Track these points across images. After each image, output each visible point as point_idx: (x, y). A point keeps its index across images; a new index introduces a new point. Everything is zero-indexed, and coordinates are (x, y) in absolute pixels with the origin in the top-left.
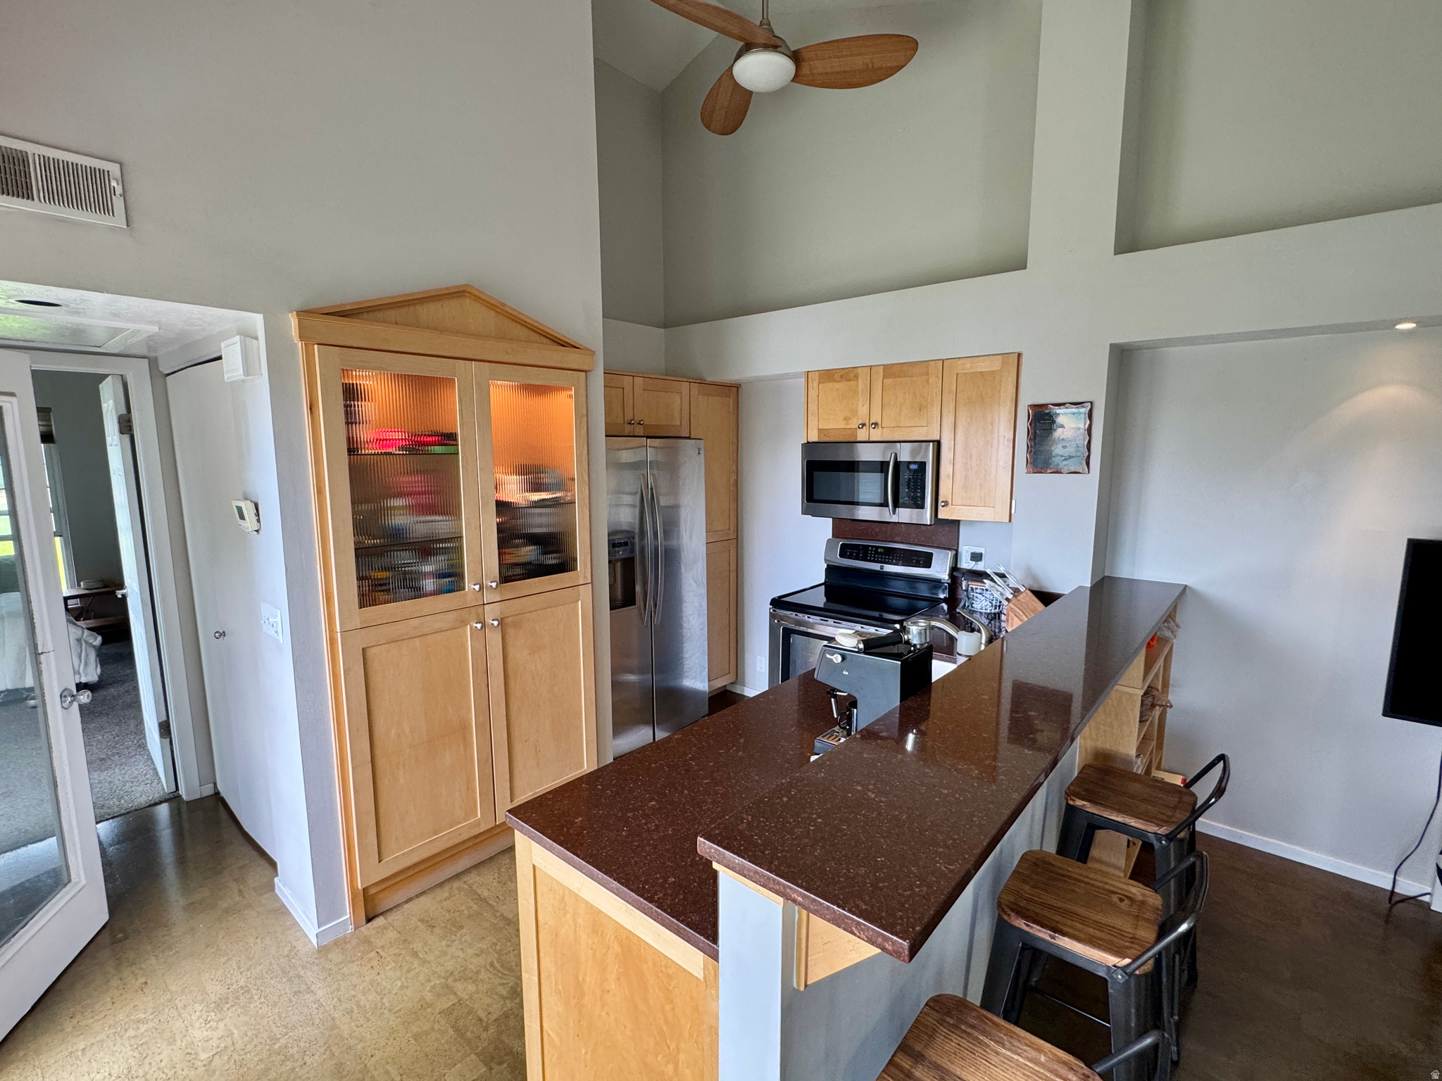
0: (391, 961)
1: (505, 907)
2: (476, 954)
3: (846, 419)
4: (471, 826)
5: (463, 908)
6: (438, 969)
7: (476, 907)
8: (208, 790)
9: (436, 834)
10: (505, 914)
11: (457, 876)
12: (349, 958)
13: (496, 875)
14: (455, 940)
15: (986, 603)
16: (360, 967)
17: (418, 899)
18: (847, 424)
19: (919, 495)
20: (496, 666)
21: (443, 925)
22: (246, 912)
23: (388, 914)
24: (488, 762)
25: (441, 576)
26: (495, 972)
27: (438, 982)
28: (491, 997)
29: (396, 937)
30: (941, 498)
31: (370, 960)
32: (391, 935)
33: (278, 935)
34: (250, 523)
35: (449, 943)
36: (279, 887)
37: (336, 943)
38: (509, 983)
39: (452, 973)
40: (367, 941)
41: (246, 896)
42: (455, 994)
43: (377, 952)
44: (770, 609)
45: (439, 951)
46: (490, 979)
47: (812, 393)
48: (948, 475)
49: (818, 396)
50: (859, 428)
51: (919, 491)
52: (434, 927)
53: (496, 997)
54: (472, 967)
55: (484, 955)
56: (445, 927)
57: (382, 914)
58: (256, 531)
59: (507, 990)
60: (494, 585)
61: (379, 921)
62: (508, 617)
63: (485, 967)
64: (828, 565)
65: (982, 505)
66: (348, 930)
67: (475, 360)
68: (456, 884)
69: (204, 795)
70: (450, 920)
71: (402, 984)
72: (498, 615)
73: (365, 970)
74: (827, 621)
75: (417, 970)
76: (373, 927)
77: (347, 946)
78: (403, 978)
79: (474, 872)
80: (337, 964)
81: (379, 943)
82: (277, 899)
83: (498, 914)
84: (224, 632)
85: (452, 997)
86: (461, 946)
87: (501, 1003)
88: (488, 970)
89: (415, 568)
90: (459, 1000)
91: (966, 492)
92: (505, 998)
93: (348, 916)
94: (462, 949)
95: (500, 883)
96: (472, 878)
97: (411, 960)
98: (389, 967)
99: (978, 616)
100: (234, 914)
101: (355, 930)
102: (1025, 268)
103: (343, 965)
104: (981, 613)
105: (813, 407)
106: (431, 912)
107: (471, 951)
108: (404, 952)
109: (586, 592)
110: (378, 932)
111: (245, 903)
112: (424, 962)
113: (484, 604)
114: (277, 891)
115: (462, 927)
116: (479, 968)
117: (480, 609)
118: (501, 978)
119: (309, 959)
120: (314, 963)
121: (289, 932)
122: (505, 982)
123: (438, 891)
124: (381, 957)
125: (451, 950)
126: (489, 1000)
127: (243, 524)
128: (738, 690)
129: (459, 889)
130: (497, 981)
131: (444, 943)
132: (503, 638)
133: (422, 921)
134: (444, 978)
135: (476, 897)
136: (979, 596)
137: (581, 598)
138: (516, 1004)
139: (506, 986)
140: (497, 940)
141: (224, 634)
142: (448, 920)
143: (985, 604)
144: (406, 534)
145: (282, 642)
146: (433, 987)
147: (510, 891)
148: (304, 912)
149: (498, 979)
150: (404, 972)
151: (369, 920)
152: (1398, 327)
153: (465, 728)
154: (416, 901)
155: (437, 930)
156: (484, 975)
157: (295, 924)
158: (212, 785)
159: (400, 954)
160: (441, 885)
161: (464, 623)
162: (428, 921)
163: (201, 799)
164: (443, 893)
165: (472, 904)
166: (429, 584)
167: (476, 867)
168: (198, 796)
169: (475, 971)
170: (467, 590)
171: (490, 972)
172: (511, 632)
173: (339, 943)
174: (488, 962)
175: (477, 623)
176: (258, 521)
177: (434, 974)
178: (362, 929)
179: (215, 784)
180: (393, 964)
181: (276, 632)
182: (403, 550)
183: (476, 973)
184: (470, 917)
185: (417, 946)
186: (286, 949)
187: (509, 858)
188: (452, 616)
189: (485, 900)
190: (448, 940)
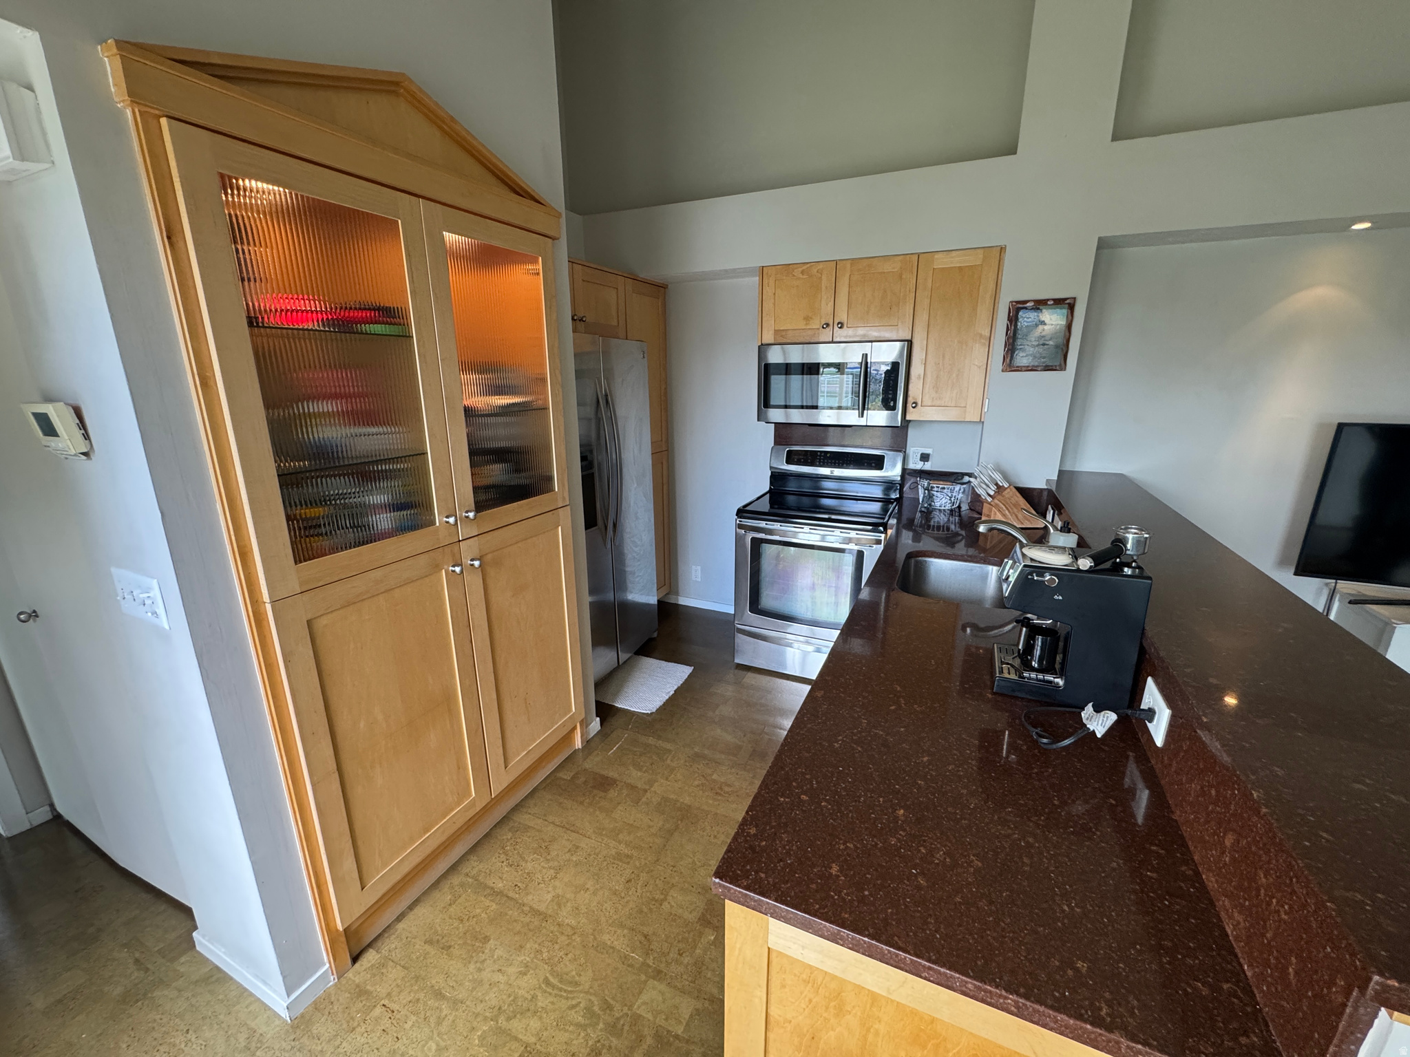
0: (409, 1014)
1: (530, 897)
2: (520, 973)
3: (807, 319)
4: (466, 809)
5: (478, 911)
6: (479, 1008)
7: (494, 906)
8: (41, 815)
9: (428, 831)
10: (535, 906)
11: (453, 868)
12: (345, 1026)
13: (503, 857)
14: (486, 959)
15: (946, 501)
16: (365, 1035)
17: (413, 913)
18: (806, 324)
19: (890, 396)
20: (478, 616)
21: (460, 942)
22: (157, 993)
23: (379, 943)
24: (476, 731)
25: (397, 507)
26: (556, 992)
27: (485, 1028)
28: (566, 1031)
29: (402, 974)
30: (910, 400)
31: (377, 1019)
32: (394, 973)
33: (221, 1017)
34: (68, 439)
35: (478, 965)
36: (201, 943)
37: (316, 1006)
38: (580, 1002)
39: (500, 1008)
40: (361, 992)
41: (149, 966)
42: (516, 1039)
43: (384, 1005)
44: (736, 520)
45: (470, 981)
46: (553, 1003)
47: (768, 291)
48: (919, 375)
49: (775, 294)
50: (823, 328)
51: (891, 392)
52: (450, 947)
53: (571, 1028)
54: (521, 992)
55: (532, 972)
56: (465, 943)
57: (370, 945)
58: (84, 454)
59: (582, 1013)
60: (471, 515)
61: (370, 957)
62: (486, 554)
63: (540, 987)
64: (772, 472)
65: (953, 404)
66: (330, 981)
67: (423, 198)
68: (456, 880)
69: (35, 823)
70: (467, 931)
71: (438, 1045)
72: (476, 553)
73: (376, 1039)
74: (803, 528)
75: (451, 1018)
76: (363, 968)
77: (336, 1008)
78: (435, 1036)
79: (473, 858)
80: (329, 1041)
81: (382, 990)
82: (206, 961)
83: (526, 909)
84: (34, 612)
85: (514, 1045)
86: (496, 967)
87: (582, 1034)
88: (545, 992)
89: (355, 500)
90: (526, 1047)
91: (936, 392)
92: (582, 1027)
93: (328, 965)
94: (499, 970)
95: (511, 866)
96: (473, 867)
97: (437, 1004)
98: (410, 1023)
99: (938, 514)
100: (137, 1001)
101: (338, 979)
102: (1015, 153)
103: (339, 1039)
104: (940, 510)
105: (768, 306)
106: (437, 926)
107: (512, 970)
108: (421, 995)
109: (565, 515)
110: (374, 975)
111: (151, 978)
112: (456, 1003)
113: (460, 541)
114: (198, 948)
115: (486, 939)
116: (532, 992)
117: (456, 547)
118: (567, 998)
119: (284, 1044)
120: (293, 1048)
121: (238, 1007)
122: (574, 1002)
123: (436, 894)
124: (393, 1012)
125: (486, 975)
126: (564, 1037)
127: (53, 444)
128: (672, 600)
129: (462, 885)
130: (564, 1004)
131: (472, 967)
132: (484, 580)
133: (429, 942)
134: (492, 1020)
135: (488, 891)
136: (939, 494)
137: (561, 523)
138: (601, 1030)
139: (578, 1009)
140: (539, 944)
141: (34, 615)
142: (465, 934)
143: (944, 501)
144: (342, 452)
145: (167, 627)
146: (482, 1038)
147: (528, 873)
148: (256, 976)
149: (564, 1001)
150: (433, 1026)
151: (355, 960)
152: (1354, 227)
153: (449, 698)
154: (411, 916)
155: (456, 951)
156: (542, 1002)
157: (243, 992)
158: (47, 808)
159: (418, 1000)
160: (436, 885)
161: (437, 568)
162: (438, 941)
163: (32, 830)
164: (443, 896)
165: (487, 903)
166: (384, 521)
167: (473, 849)
168: (28, 827)
169: (530, 997)
170: (438, 524)
171: (550, 994)
172: (491, 572)
173: (321, 1006)
174: (541, 980)
175: (453, 566)
176: (86, 436)
177: (476, 1017)
178: (350, 975)
179: (52, 806)
180: (414, 1018)
181: (154, 613)
182: (335, 476)
183: (531, 1000)
184: (491, 921)
185: (437, 980)
186: (242, 1038)
187: (509, 830)
188: (423, 560)
189: (500, 893)
190: (476, 962)
